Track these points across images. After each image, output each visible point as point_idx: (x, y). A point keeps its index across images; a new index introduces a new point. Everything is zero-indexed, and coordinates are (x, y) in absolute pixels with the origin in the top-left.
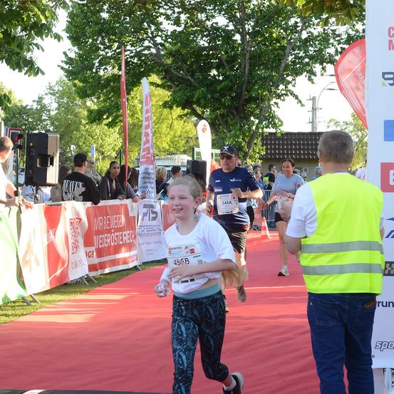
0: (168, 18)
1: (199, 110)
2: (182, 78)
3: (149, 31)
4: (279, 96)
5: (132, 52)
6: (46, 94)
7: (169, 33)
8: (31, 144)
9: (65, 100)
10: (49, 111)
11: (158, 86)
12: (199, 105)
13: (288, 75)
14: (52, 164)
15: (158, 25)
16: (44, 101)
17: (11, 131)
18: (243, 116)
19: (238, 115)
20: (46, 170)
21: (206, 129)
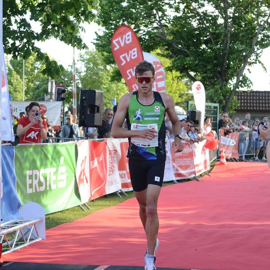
0: (171, 7)
2: (180, 50)
3: (157, 16)
4: (250, 64)
5: (144, 32)
6: (78, 61)
7: (172, 18)
8: (84, 98)
9: (91, 66)
10: (80, 73)
12: (192, 70)
13: (258, 49)
14: (98, 111)
15: (163, 11)
17: (57, 87)
18: (224, 78)
19: (221, 78)
20: (94, 116)
21: (200, 88)
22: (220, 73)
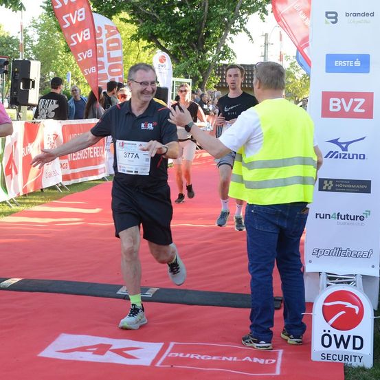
1: (163, 43)
2: (148, 14)
4: (233, 32)
6: (30, 27)
8: (16, 70)
9: (46, 33)
10: (32, 41)
11: (127, 21)
12: (162, 39)
13: (243, 14)
14: (33, 86)
16: (27, 33)
18: (201, 49)
19: (198, 48)
20: (28, 91)
21: (165, 60)
22: (196, 42)
